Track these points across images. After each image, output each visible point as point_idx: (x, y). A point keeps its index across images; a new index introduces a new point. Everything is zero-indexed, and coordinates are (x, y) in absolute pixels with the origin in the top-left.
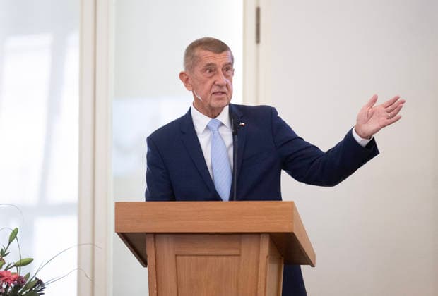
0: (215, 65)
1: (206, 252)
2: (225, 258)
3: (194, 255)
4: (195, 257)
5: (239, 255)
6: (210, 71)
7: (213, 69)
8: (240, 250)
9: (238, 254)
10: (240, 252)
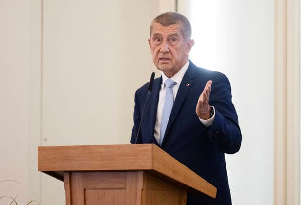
0: (161, 35)
1: (104, 186)
2: (116, 191)
3: (96, 189)
4: (97, 190)
5: (125, 189)
6: (159, 40)
7: (160, 38)
8: (125, 184)
9: (124, 187)
10: (126, 186)
